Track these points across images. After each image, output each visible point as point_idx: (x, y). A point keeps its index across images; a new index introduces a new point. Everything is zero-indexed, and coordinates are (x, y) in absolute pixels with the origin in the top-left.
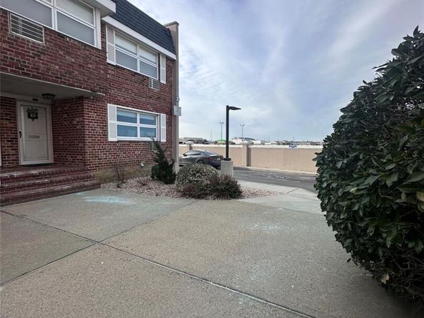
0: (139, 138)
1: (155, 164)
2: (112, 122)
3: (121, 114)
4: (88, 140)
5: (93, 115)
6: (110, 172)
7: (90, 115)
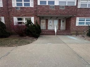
0: (85, 25)
1: (88, 32)
2: (77, 21)
3: (80, 19)
4: (71, 26)
5: (73, 20)
6: (75, 33)
7: (72, 20)
